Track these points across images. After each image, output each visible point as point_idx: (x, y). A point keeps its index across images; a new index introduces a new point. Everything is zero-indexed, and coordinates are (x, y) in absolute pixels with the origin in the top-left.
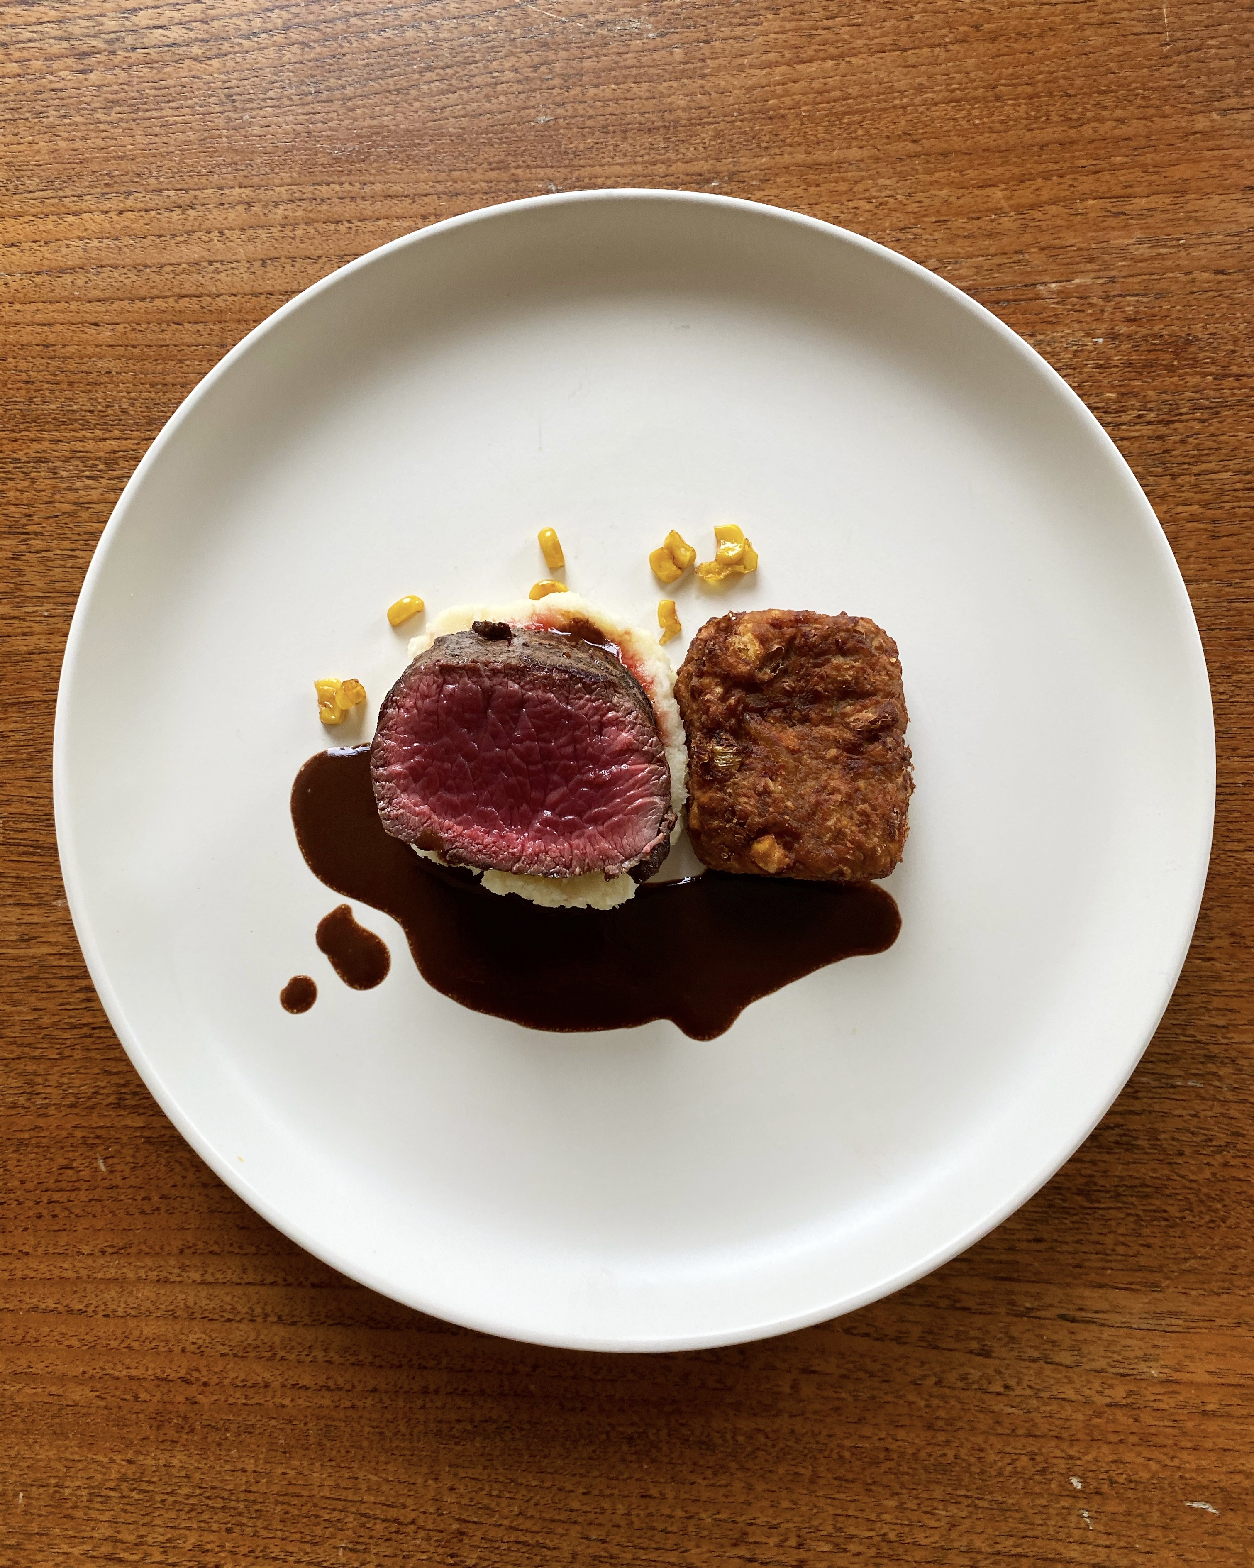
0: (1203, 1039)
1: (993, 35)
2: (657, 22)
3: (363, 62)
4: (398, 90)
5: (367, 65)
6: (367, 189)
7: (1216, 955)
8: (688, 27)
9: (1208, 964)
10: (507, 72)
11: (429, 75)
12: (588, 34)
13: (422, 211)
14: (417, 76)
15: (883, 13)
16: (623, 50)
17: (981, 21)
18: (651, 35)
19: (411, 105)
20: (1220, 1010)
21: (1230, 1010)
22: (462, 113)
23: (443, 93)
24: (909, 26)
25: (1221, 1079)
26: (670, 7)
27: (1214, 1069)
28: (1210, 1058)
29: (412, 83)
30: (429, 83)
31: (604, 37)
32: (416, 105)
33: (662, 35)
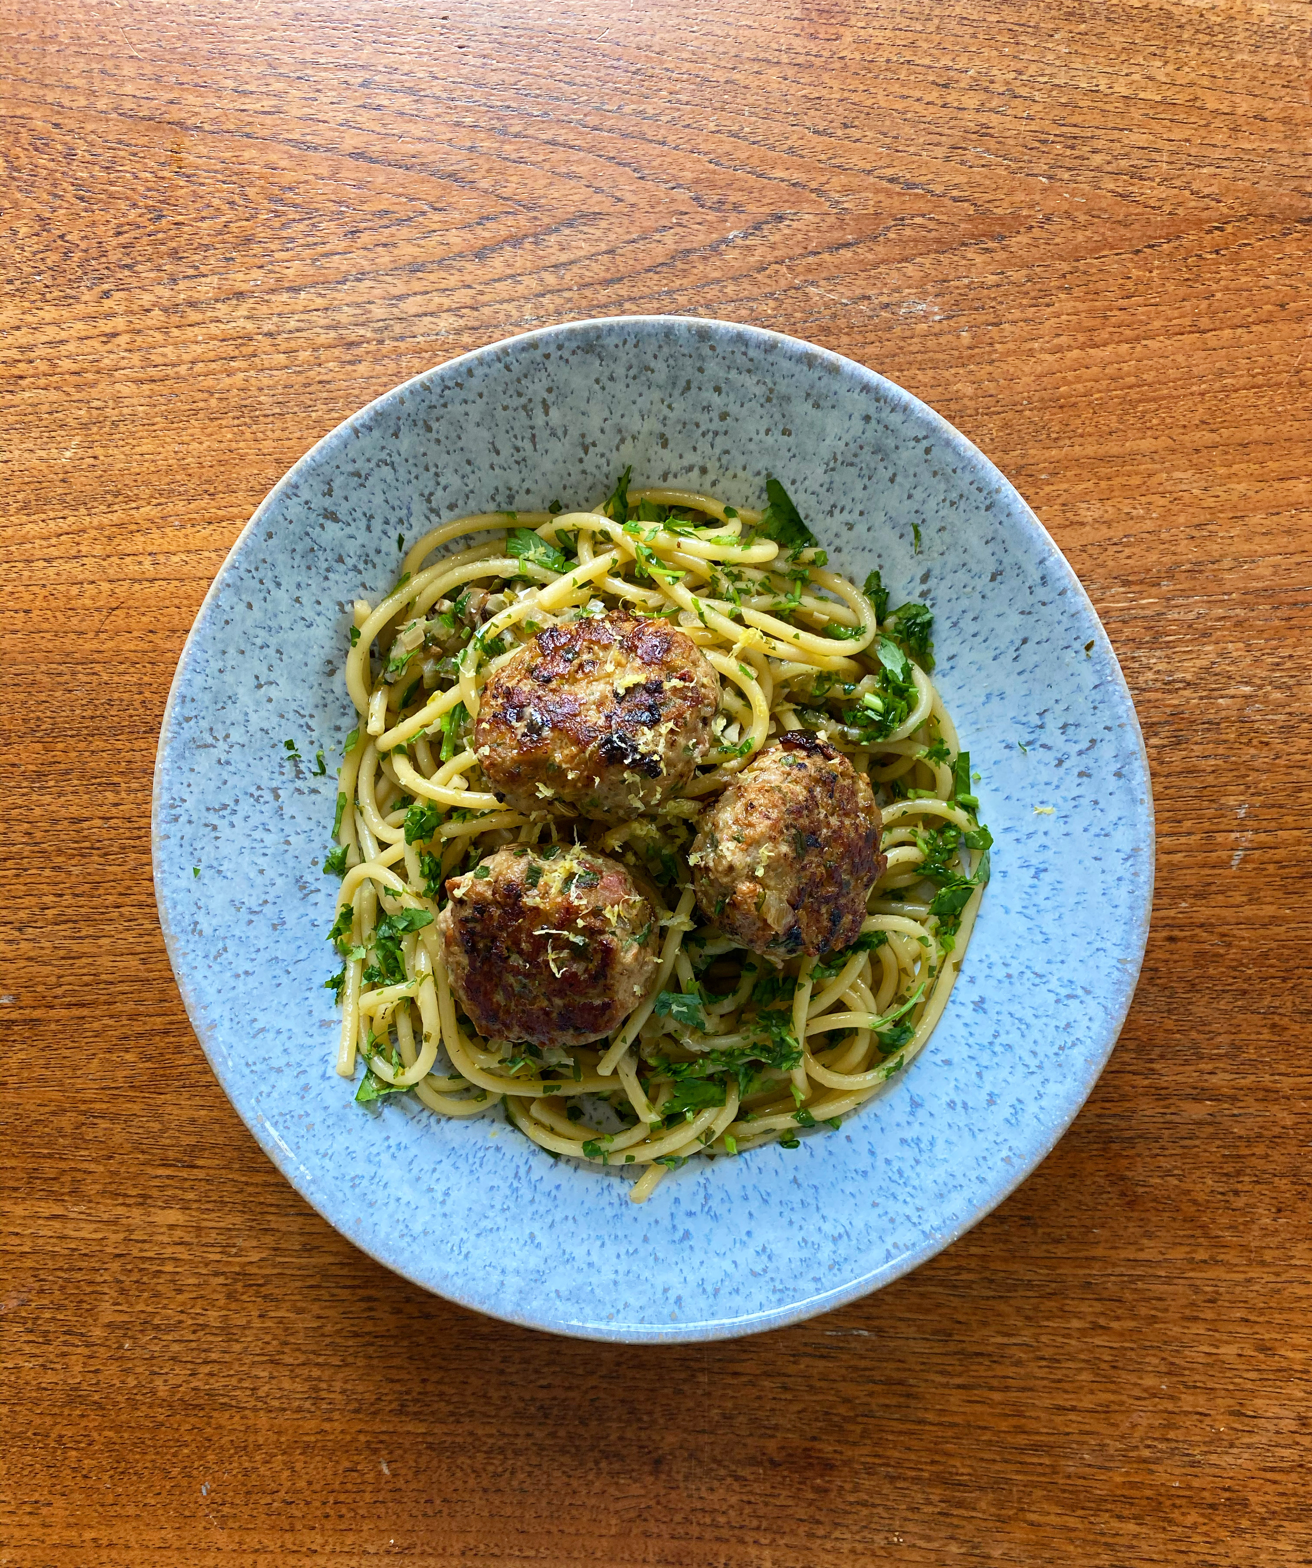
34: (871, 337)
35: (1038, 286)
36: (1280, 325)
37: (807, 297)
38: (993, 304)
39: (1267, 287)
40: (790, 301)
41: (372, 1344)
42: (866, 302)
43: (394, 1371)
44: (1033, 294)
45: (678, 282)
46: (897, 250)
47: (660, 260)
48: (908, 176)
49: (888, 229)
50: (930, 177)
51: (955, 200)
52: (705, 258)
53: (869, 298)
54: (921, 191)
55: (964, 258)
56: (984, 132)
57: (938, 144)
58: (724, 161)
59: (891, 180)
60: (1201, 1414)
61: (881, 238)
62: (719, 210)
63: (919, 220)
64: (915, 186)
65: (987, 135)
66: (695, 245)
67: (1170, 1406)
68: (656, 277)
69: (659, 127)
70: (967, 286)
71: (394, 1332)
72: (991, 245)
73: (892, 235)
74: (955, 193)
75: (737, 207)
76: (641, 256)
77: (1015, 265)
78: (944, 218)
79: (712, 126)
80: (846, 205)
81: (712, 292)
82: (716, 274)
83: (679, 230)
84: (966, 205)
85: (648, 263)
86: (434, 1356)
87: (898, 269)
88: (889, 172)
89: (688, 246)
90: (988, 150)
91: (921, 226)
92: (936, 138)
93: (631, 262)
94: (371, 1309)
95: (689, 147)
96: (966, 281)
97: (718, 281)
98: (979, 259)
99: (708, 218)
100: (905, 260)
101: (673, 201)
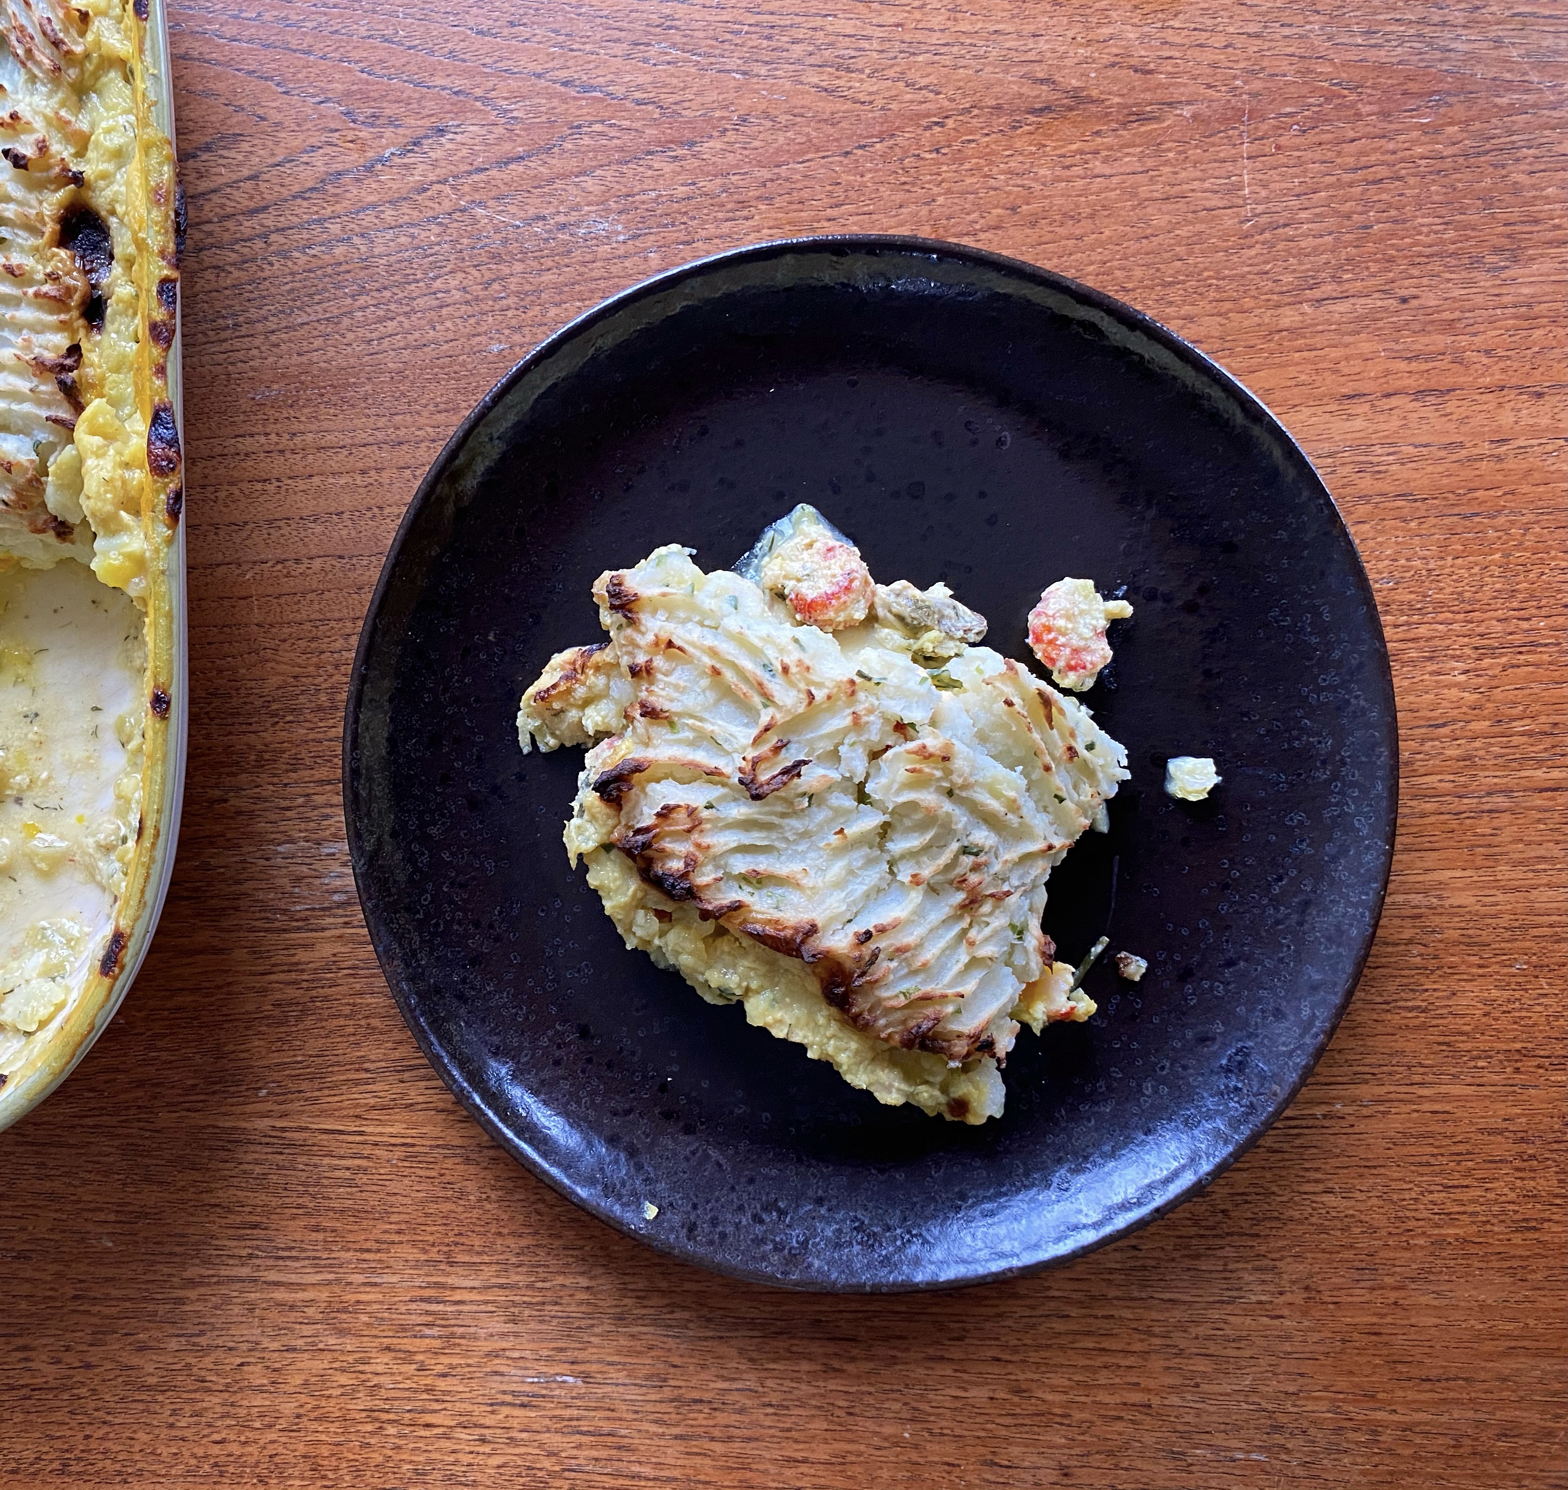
0: (1270, 1407)
1: (1033, 219)
2: (629, 221)
3: (288, 287)
4: (327, 319)
5: (292, 290)
6: (298, 440)
7: (1286, 1312)
8: (666, 226)
9: (1277, 1322)
10: (454, 292)
11: (362, 300)
12: (547, 240)
13: (360, 465)
14: (349, 301)
15: (900, 197)
16: (589, 257)
17: (1019, 202)
18: (621, 238)
19: (343, 336)
20: (1290, 1374)
21: (1302, 1375)
22: (402, 344)
23: (381, 320)
24: (931, 211)
25: (1288, 1451)
26: (643, 203)
27: (1283, 1442)
28: (1277, 1428)
29: (344, 310)
30: (362, 309)
31: (565, 243)
32: (350, 336)
33: (635, 237)
34: (549, 263)
35: (736, 197)
36: (1011, 231)
37: (475, 221)
38: (685, 219)
39: (995, 189)
40: (455, 225)
41: (29, 1398)
42: (541, 223)
43: (56, 1428)
44: (730, 206)
45: (329, 209)
46: (574, 162)
47: (310, 184)
48: (585, 78)
49: (563, 139)
50: (610, 77)
51: (639, 103)
52: (358, 180)
53: (544, 218)
54: (599, 94)
55: (650, 167)
56: (667, 24)
57: (618, 40)
58: (377, 69)
59: (565, 84)
60: (949, 1464)
61: (556, 150)
62: (372, 125)
63: (598, 127)
64: (593, 88)
65: (670, 28)
66: (347, 166)
67: (915, 1457)
68: (305, 204)
69: (305, 34)
70: (655, 200)
71: (53, 1384)
72: (680, 152)
73: (568, 146)
74: (638, 95)
75: (393, 122)
76: (287, 181)
77: (708, 174)
78: (626, 123)
79: (363, 31)
80: (515, 114)
81: (368, 218)
82: (371, 199)
83: (328, 150)
84: (650, 108)
85: (296, 188)
86: (97, 1410)
87: (577, 185)
88: (563, 74)
89: (340, 167)
90: (674, 45)
91: (601, 134)
92: (617, 34)
93: (277, 188)
94: (26, 1359)
95: (337, 55)
96: (653, 194)
97: (374, 206)
98: (668, 168)
99: (361, 134)
100: (583, 173)
101: (322, 116)
